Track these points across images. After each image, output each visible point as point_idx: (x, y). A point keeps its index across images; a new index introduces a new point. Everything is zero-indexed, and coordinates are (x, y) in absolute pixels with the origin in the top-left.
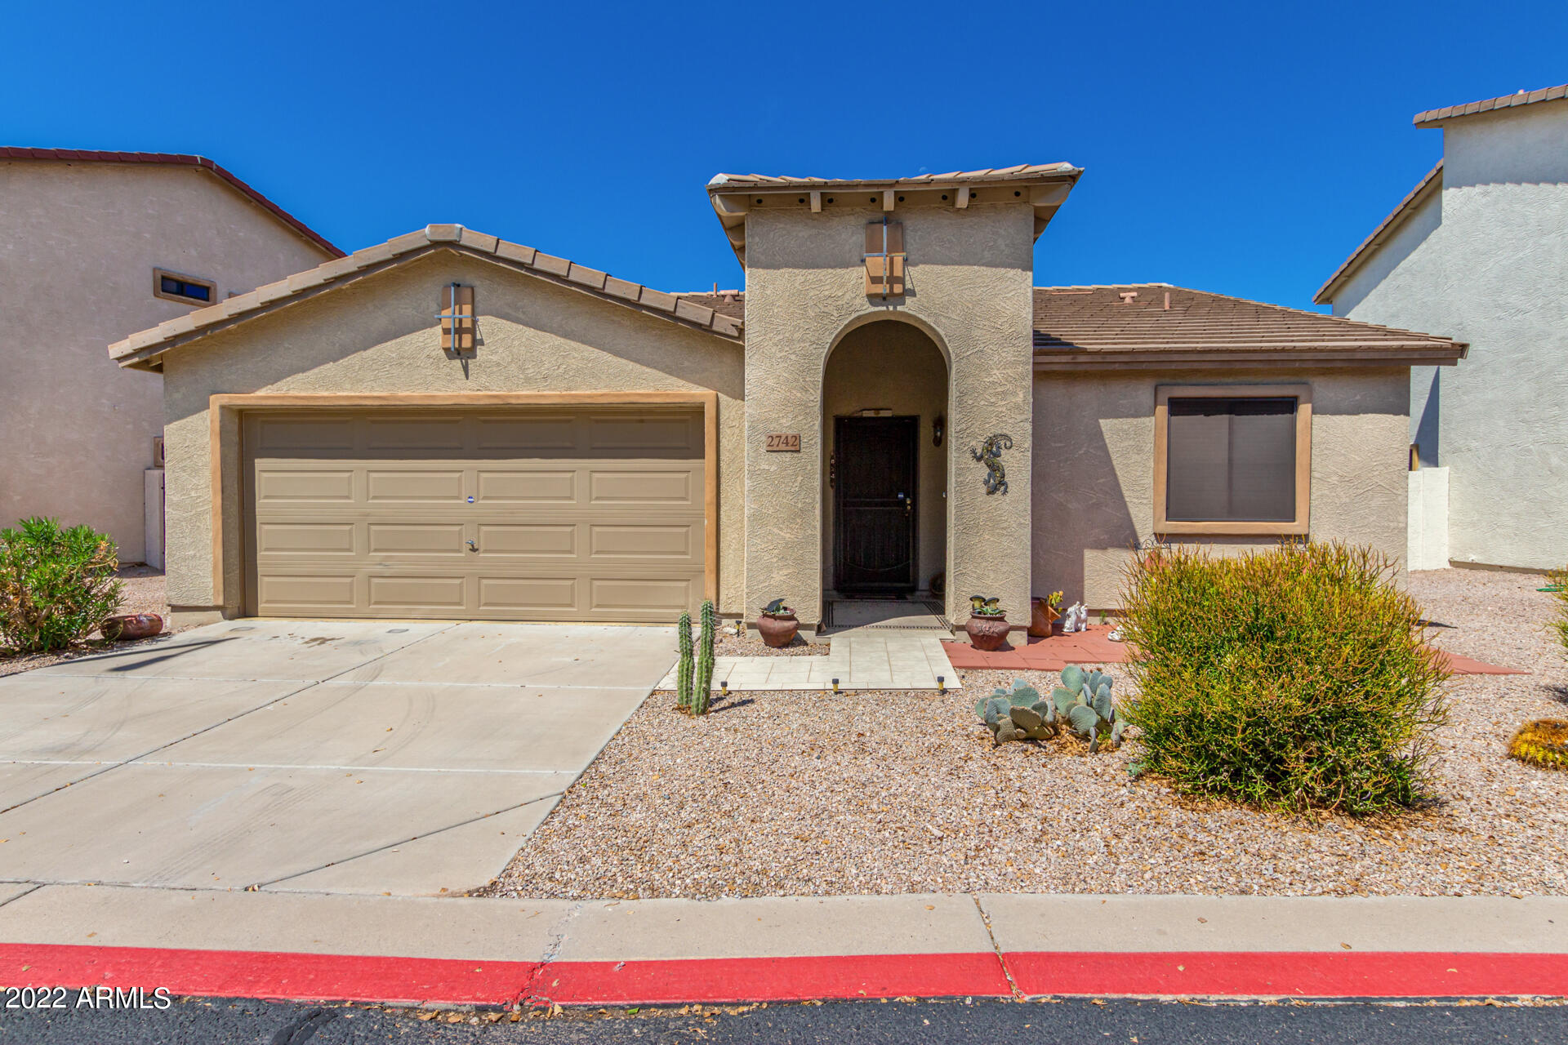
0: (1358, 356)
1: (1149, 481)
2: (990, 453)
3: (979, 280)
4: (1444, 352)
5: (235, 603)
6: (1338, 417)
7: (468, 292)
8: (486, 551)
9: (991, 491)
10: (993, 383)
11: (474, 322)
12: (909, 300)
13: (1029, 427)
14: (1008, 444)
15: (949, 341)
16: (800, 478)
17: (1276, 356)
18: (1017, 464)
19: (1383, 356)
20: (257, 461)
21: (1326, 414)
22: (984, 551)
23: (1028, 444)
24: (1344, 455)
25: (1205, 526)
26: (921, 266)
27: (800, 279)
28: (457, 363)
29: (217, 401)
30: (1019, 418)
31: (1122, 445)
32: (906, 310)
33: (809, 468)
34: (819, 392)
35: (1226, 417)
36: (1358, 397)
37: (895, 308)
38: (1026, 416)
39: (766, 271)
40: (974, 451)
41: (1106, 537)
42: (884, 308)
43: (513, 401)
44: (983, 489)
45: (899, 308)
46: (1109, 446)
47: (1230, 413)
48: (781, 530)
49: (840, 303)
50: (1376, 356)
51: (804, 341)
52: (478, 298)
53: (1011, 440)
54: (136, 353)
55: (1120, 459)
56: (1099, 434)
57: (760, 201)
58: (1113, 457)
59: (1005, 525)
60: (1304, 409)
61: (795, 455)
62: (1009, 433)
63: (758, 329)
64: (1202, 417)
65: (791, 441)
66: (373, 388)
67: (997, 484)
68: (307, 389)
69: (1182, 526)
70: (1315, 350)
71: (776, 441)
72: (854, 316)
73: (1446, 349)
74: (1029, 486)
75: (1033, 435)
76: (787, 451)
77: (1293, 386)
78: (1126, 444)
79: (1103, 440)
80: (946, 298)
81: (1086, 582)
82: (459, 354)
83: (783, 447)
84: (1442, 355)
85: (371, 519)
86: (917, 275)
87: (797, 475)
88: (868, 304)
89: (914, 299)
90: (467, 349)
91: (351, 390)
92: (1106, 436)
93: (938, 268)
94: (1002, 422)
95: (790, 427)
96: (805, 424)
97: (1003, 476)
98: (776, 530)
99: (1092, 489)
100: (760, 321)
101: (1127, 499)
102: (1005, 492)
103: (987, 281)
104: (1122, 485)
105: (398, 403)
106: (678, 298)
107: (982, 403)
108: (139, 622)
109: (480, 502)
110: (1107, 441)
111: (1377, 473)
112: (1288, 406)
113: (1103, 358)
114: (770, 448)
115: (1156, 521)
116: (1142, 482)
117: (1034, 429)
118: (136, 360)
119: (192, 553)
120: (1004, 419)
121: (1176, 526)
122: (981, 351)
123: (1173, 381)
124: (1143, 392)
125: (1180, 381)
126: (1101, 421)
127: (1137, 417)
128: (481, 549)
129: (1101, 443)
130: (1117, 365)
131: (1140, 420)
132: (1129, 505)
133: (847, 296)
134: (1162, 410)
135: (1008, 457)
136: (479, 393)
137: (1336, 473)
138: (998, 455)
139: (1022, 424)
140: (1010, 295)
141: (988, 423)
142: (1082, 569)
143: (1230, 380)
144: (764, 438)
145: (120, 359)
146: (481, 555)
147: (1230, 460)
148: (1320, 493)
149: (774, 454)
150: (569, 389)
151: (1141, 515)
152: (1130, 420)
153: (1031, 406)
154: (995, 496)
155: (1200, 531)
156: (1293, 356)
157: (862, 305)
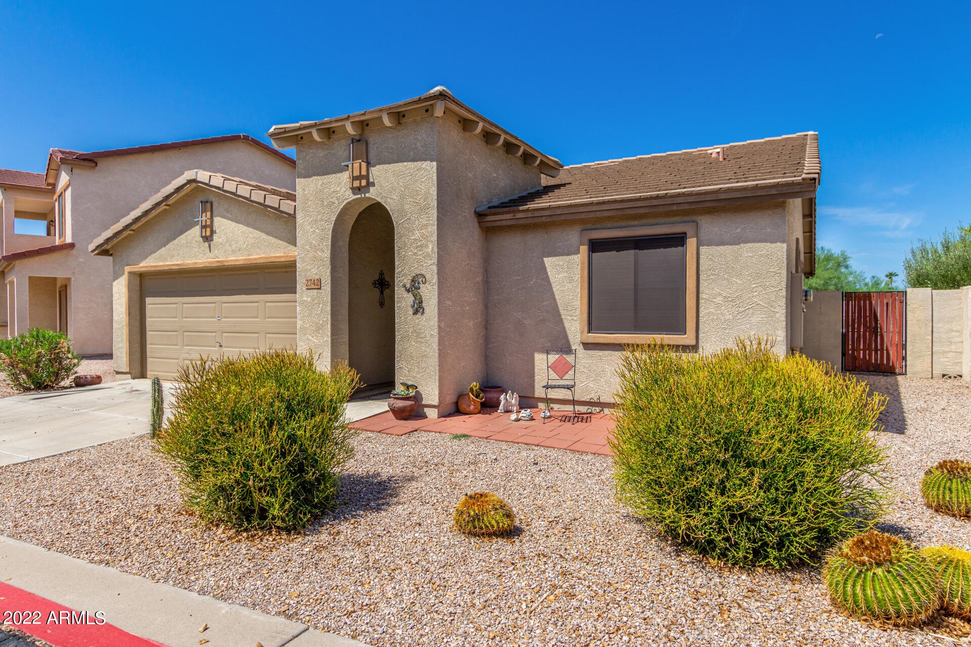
0: (722, 196)
1: (578, 303)
2: (414, 286)
3: (408, 171)
4: (799, 187)
5: (137, 370)
6: (721, 247)
7: (209, 205)
8: (226, 347)
9: (416, 312)
10: (415, 240)
11: (212, 222)
12: (372, 189)
13: (435, 268)
14: (424, 280)
15: (393, 213)
16: (321, 305)
17: (655, 202)
18: (430, 293)
19: (743, 194)
20: (147, 299)
21: (711, 245)
22: (412, 353)
23: (435, 280)
24: (727, 279)
25: (615, 338)
26: (378, 166)
27: (320, 182)
28: (206, 244)
29: (127, 269)
30: (430, 262)
31: (559, 277)
32: (370, 196)
33: (325, 299)
34: (329, 251)
35: (632, 252)
36: (739, 230)
37: (365, 195)
38: (433, 262)
39: (305, 179)
40: (404, 286)
41: (549, 344)
42: (359, 196)
43: (226, 264)
44: (411, 312)
45: (367, 195)
46: (550, 277)
47: (635, 249)
48: (313, 337)
49: (339, 195)
50: (738, 195)
51: (322, 221)
52: (214, 208)
53: (424, 277)
54: (98, 247)
55: (558, 287)
56: (543, 268)
57: (302, 138)
58: (553, 285)
59: (423, 336)
60: (691, 243)
61: (319, 291)
62: (423, 272)
63: (302, 215)
64: (614, 252)
65: (316, 282)
66: (177, 261)
67: (418, 309)
68: (156, 262)
69: (598, 337)
70: (683, 194)
71: (309, 284)
72: (345, 202)
73: (799, 184)
74: (436, 309)
75: (438, 274)
76: (315, 289)
77: (682, 224)
78: (561, 275)
79: (547, 273)
80: (390, 186)
81: (536, 378)
82: (207, 239)
83: (313, 286)
84: (797, 189)
85: (184, 329)
86: (377, 172)
87: (320, 304)
88: (352, 195)
89: (375, 188)
90: (209, 236)
91: (170, 261)
92: (548, 271)
93: (386, 166)
94: (421, 265)
95: (316, 274)
96: (323, 272)
97: (421, 302)
98: (310, 338)
99: (540, 310)
100: (303, 210)
101: (563, 317)
102: (423, 313)
103: (412, 171)
104: (559, 306)
105: (185, 267)
106: (280, 199)
107: (410, 253)
108: (86, 378)
109: (223, 320)
110: (549, 274)
111: (756, 293)
112: (679, 240)
113: (533, 214)
114: (307, 287)
115: (582, 332)
116: (573, 304)
117: (438, 270)
118: (96, 252)
119: (121, 345)
120: (422, 264)
121: (594, 337)
122: (409, 219)
123: (594, 227)
124: (573, 236)
125: (598, 226)
126: (545, 259)
127: (568, 255)
128: (224, 346)
129: (545, 276)
130: (544, 218)
131: (570, 257)
132: (565, 321)
133: (342, 191)
134: (584, 249)
135: (424, 289)
136: (215, 260)
137: (720, 294)
138: (419, 288)
139: (431, 266)
140: (423, 180)
141: (413, 267)
142: (534, 368)
143: (636, 223)
144: (304, 281)
145: (93, 251)
146: (224, 349)
147: (636, 285)
148: (707, 311)
149: (309, 291)
150: (249, 255)
151: (573, 329)
152: (564, 257)
153: (436, 254)
154: (418, 316)
155: (612, 341)
156: (669, 201)
157: (349, 195)
